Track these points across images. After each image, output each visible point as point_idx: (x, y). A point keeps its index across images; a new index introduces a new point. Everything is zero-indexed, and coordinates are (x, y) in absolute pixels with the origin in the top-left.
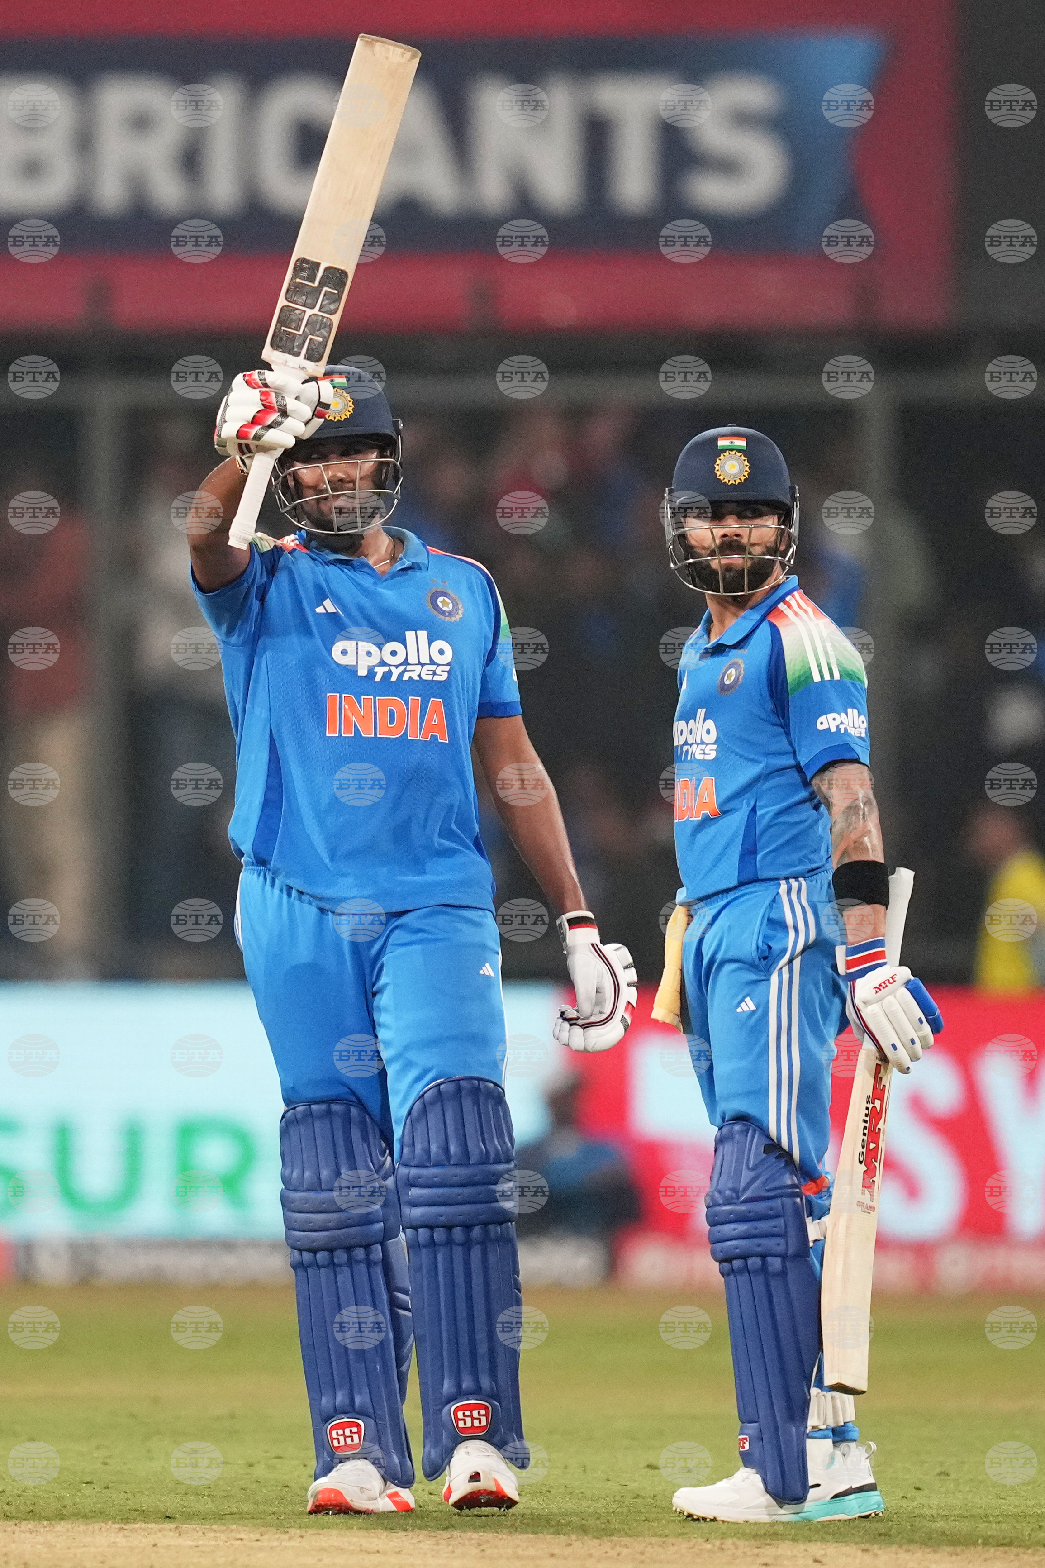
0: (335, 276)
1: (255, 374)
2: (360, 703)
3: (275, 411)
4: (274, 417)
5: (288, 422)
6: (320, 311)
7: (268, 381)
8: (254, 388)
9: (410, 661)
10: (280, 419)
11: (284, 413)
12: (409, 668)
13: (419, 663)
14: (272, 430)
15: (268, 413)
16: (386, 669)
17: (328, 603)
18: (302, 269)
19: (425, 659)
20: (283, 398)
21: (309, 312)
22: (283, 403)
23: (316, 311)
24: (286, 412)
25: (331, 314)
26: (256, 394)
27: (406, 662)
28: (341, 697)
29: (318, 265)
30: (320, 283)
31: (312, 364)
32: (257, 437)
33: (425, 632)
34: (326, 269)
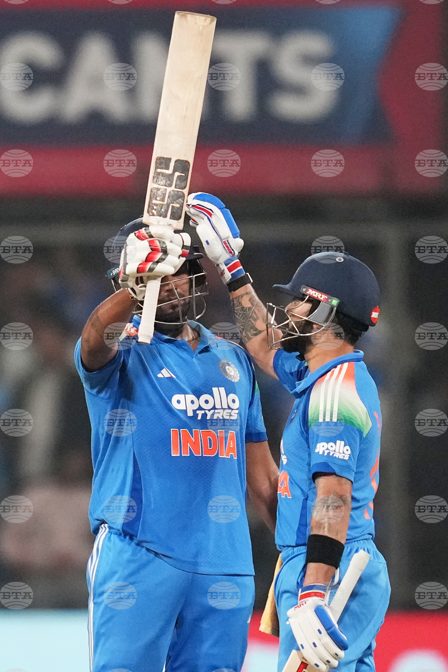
0: (181, 165)
1: (143, 230)
2: (192, 434)
3: (160, 252)
4: (159, 255)
5: (169, 258)
6: (176, 188)
7: (153, 233)
8: (144, 240)
9: (217, 407)
10: (163, 257)
11: (165, 252)
12: (216, 411)
13: (222, 408)
14: (159, 264)
15: (155, 254)
16: (203, 412)
17: (164, 371)
18: (161, 163)
19: (225, 406)
20: (164, 243)
21: (169, 189)
22: (164, 246)
23: (173, 188)
24: (166, 252)
25: (182, 189)
26: (145, 243)
27: (214, 408)
28: (179, 431)
29: (170, 159)
31: (175, 221)
32: (151, 270)
33: (223, 388)
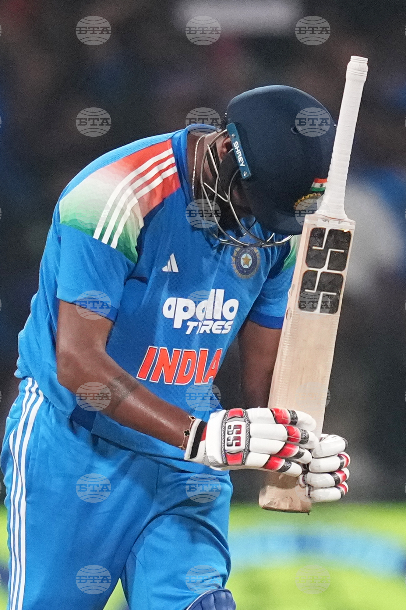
2: (170, 354)
13: (213, 319)
18: (332, 304)
21: (325, 269)
29: (322, 310)
33: (222, 291)
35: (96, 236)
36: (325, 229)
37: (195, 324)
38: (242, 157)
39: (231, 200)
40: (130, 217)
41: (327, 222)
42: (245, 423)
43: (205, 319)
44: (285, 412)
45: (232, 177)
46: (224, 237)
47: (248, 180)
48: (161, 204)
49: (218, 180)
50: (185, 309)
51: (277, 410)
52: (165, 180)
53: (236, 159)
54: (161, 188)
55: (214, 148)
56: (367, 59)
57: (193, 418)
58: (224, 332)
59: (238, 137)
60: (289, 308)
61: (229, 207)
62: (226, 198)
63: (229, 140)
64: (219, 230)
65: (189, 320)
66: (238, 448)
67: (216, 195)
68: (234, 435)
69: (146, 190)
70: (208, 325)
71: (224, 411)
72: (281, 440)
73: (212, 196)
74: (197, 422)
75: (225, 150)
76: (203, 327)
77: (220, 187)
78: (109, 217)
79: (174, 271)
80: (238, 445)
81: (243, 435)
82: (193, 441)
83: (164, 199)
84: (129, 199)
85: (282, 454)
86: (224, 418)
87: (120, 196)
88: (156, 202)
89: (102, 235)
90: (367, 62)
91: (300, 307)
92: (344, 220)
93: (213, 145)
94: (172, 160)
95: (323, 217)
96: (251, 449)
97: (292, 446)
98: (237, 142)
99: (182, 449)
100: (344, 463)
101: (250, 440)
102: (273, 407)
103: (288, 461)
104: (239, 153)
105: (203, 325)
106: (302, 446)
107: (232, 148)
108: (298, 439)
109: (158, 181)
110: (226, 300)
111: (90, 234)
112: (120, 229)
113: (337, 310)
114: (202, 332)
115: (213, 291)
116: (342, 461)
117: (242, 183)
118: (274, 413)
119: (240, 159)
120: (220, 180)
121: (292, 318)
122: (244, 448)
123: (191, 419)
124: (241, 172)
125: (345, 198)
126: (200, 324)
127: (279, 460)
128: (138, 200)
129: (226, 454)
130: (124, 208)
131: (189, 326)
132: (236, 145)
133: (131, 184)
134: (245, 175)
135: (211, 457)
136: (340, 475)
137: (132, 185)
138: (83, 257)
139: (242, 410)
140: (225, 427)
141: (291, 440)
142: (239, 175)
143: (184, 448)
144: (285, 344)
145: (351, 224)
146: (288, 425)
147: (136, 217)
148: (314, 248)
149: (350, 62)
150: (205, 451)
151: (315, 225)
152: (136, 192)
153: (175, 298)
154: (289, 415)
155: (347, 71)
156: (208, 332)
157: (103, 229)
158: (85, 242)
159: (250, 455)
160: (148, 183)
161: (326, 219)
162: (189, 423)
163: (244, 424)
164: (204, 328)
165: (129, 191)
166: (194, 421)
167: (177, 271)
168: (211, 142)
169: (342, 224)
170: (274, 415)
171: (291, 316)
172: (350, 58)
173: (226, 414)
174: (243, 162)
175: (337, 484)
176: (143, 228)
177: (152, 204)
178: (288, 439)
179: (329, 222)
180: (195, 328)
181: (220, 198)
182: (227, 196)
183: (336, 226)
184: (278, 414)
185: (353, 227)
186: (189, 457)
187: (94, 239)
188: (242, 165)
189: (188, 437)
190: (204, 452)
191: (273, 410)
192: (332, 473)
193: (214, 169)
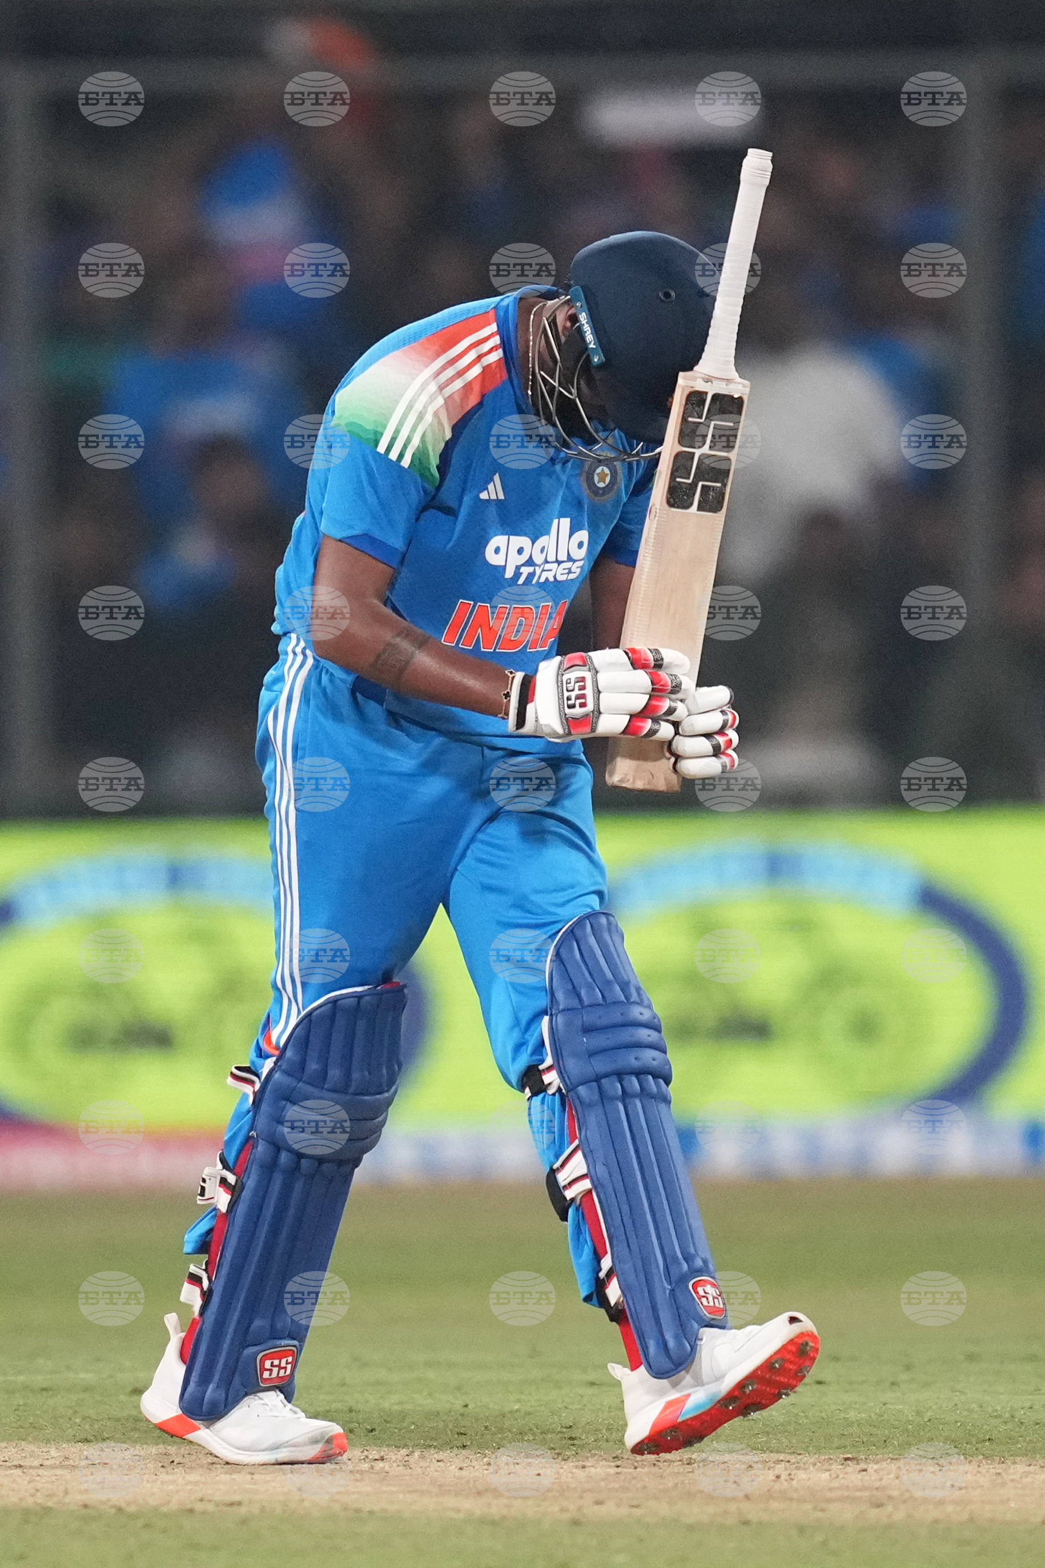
0: (681, 498)
18: (716, 499)
28: (474, 606)
29: (701, 508)
30: (696, 486)
33: (569, 520)
34: (691, 504)
35: (381, 449)
36: (706, 393)
37: (531, 569)
38: (591, 336)
39: (579, 396)
40: (431, 425)
41: (710, 383)
42: (589, 673)
43: (546, 562)
44: (645, 652)
45: (579, 362)
46: (569, 448)
47: (601, 367)
48: (480, 404)
49: (560, 368)
50: (520, 551)
51: (633, 651)
52: (486, 369)
53: (583, 338)
54: (479, 382)
55: (553, 323)
56: (771, 154)
57: (511, 673)
58: (572, 576)
59: (585, 306)
60: (654, 505)
61: (576, 404)
62: (571, 393)
63: (572, 311)
64: (564, 439)
65: (523, 565)
66: (583, 710)
67: (557, 389)
68: (577, 692)
69: (458, 384)
70: (551, 570)
71: (559, 658)
72: (643, 692)
73: (551, 390)
74: (519, 676)
75: (568, 324)
76: (544, 573)
77: (562, 379)
78: (401, 424)
79: (499, 498)
80: (583, 705)
81: (589, 692)
82: (517, 705)
83: (483, 396)
84: (432, 399)
85: (646, 712)
86: (559, 668)
87: (418, 394)
88: (473, 400)
89: (389, 449)
90: (770, 158)
91: (668, 503)
92: (735, 381)
93: (552, 317)
94: (496, 340)
95: (703, 376)
96: (602, 710)
97: (660, 698)
98: (584, 314)
99: (503, 718)
100: (728, 721)
101: (599, 696)
102: (629, 646)
103: (656, 720)
104: (587, 328)
105: (543, 570)
106: (673, 696)
107: (578, 322)
108: (666, 688)
109: (476, 370)
110: (574, 533)
111: (372, 444)
112: (416, 441)
113: (722, 507)
114: (542, 580)
115: (556, 521)
116: (725, 717)
117: (593, 371)
118: (630, 655)
119: (589, 337)
120: (562, 368)
121: (657, 518)
122: (592, 709)
123: (509, 674)
124: (591, 355)
125: (736, 349)
126: (538, 571)
127: (642, 722)
128: (445, 399)
129: (567, 719)
130: (423, 412)
131: (522, 573)
132: (583, 318)
133: (436, 377)
134: (596, 360)
135: (546, 726)
136: (721, 740)
137: (438, 378)
138: (359, 476)
139: (584, 654)
140: (562, 681)
141: (657, 691)
142: (588, 360)
143: (506, 717)
144: (647, 555)
145: (744, 386)
146: (650, 671)
147: (440, 423)
148: (690, 419)
149: (747, 157)
150: (537, 717)
151: (692, 387)
152: (441, 388)
153: (507, 537)
154: (651, 656)
155: (742, 170)
156: (551, 579)
157: (391, 439)
158: (364, 456)
159: (602, 717)
160: (461, 373)
161: (708, 380)
162: (506, 681)
163: (588, 676)
164: (544, 575)
165: (433, 387)
166: (513, 678)
167: (503, 498)
168: (549, 314)
169: (732, 386)
170: (629, 658)
171: (655, 516)
172: (747, 152)
173: (561, 663)
174: (593, 342)
175: (717, 752)
176: (451, 439)
177: (468, 405)
178: (653, 690)
179: (712, 382)
180: (531, 575)
181: (562, 392)
182: (573, 390)
183: (722, 389)
184: (636, 656)
185: (747, 390)
186: (515, 729)
187: (378, 453)
188: (592, 346)
189: (509, 700)
190: (534, 719)
191: (627, 651)
192: (708, 736)
193: (554, 354)
